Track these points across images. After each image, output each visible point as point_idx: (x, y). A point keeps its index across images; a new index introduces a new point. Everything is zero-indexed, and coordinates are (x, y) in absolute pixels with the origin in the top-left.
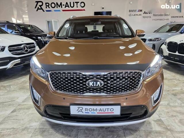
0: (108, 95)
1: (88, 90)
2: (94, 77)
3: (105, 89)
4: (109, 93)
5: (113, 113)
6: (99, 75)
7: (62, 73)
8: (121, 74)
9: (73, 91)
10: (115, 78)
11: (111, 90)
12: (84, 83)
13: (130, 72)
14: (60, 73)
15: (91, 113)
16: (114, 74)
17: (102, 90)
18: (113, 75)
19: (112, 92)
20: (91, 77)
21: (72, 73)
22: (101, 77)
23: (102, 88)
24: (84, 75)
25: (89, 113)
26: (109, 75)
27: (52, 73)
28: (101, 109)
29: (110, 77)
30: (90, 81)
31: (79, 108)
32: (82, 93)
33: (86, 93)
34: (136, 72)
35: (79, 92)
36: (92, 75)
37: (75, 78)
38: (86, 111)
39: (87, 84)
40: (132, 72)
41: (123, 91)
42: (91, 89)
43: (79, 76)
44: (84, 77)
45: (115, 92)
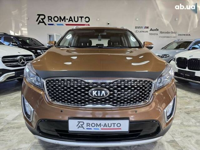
0: (115, 107)
1: (91, 101)
2: (98, 86)
3: (111, 100)
4: (115, 104)
5: (120, 129)
6: (104, 83)
7: (60, 80)
8: (129, 83)
9: (73, 102)
10: (123, 87)
11: (118, 101)
12: (87, 92)
13: (140, 80)
14: (58, 80)
15: (94, 129)
16: (121, 82)
17: (108, 101)
18: (120, 84)
19: (119, 103)
20: (95, 85)
21: (72, 80)
22: (106, 86)
23: (108, 98)
24: (86, 83)
25: (91, 129)
26: (116, 83)
27: (48, 80)
28: (105, 124)
29: (116, 86)
30: (93, 89)
31: (79, 122)
32: (83, 104)
33: (88, 104)
34: (146, 81)
35: (79, 103)
36: (96, 83)
37: (76, 86)
38: (88, 127)
39: (90, 94)
40: (141, 81)
41: (132, 102)
42: (95, 100)
43: (81, 83)
44: (87, 84)
45: (122, 104)
